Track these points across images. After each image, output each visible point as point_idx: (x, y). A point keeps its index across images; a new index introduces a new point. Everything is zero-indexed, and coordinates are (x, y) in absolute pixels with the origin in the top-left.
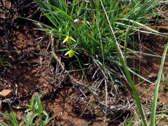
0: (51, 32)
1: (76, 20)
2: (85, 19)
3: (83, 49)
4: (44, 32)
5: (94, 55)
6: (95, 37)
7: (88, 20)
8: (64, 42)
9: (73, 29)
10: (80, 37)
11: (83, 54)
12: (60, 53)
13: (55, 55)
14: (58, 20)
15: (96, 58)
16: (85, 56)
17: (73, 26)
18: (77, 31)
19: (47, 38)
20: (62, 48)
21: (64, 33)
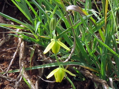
0: (18, 30)
1: (70, 8)
2: (87, 4)
3: (83, 65)
4: (5, 30)
5: (106, 78)
6: (108, 42)
7: (94, 7)
8: (45, 52)
9: (63, 25)
10: (78, 40)
11: (83, 75)
12: (36, 72)
13: (25, 76)
14: (34, 6)
15: (108, 83)
16: (88, 79)
17: (63, 18)
18: (72, 29)
19: (11, 42)
20: (41, 63)
21: (45, 33)
